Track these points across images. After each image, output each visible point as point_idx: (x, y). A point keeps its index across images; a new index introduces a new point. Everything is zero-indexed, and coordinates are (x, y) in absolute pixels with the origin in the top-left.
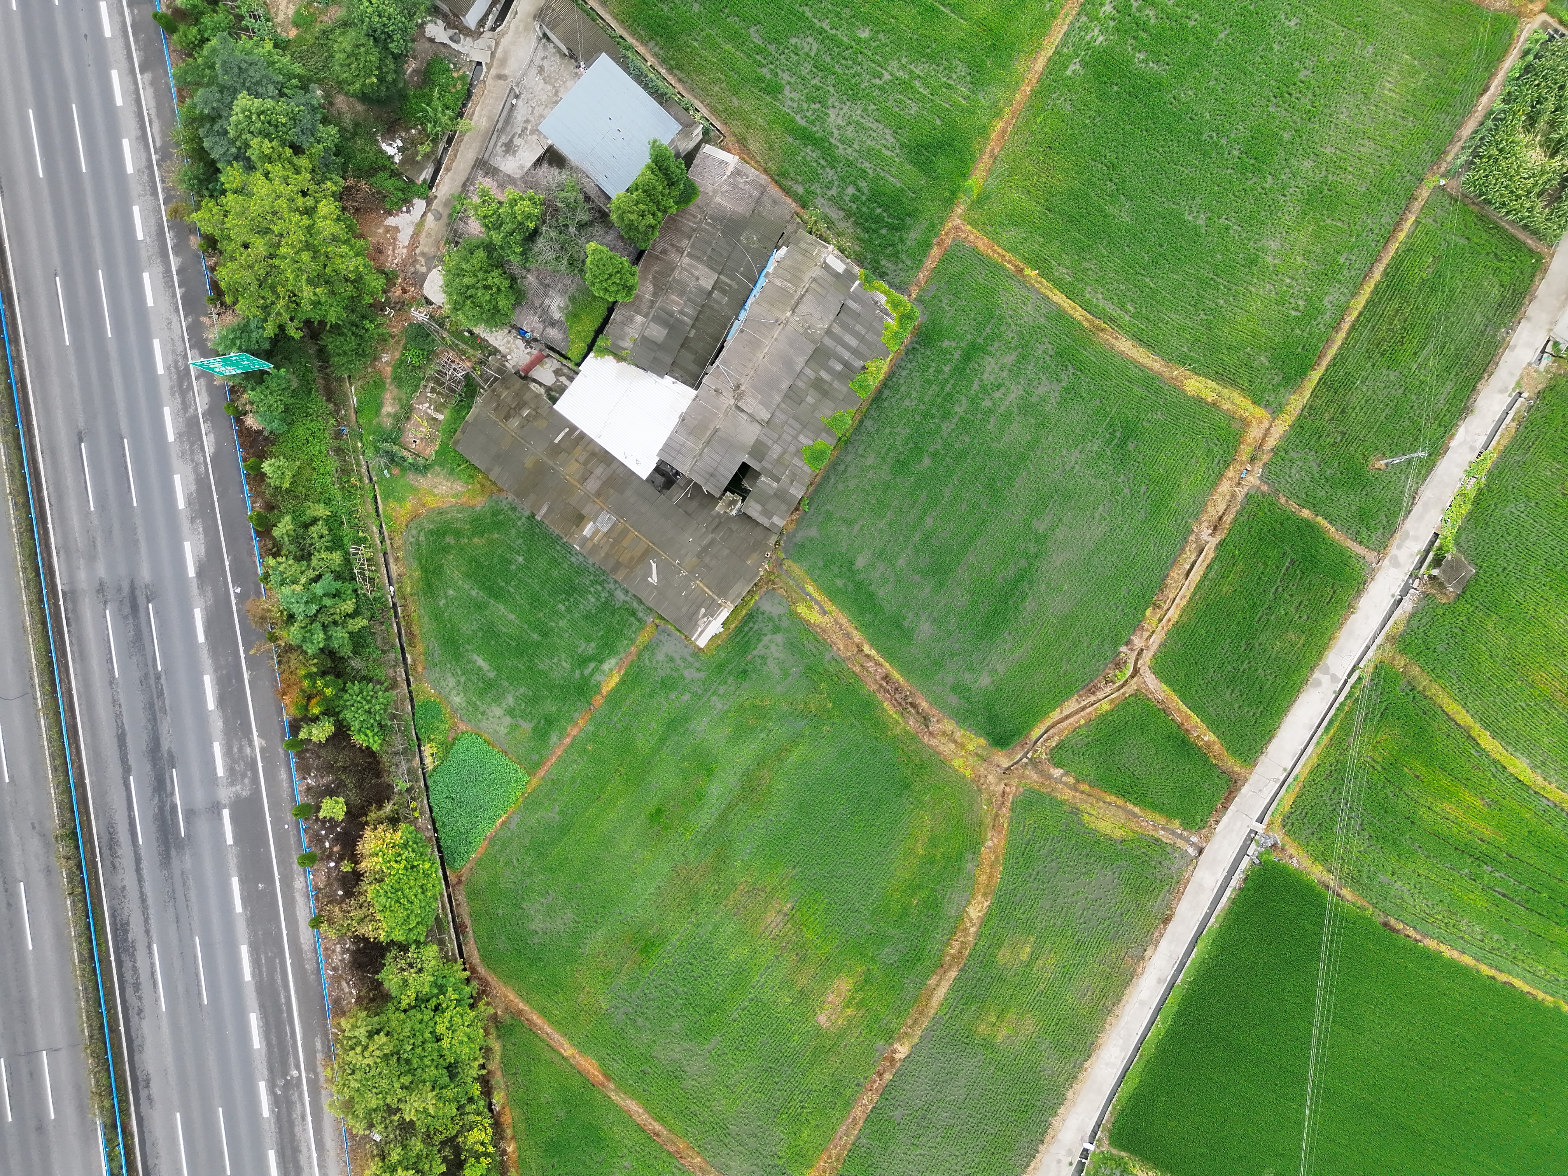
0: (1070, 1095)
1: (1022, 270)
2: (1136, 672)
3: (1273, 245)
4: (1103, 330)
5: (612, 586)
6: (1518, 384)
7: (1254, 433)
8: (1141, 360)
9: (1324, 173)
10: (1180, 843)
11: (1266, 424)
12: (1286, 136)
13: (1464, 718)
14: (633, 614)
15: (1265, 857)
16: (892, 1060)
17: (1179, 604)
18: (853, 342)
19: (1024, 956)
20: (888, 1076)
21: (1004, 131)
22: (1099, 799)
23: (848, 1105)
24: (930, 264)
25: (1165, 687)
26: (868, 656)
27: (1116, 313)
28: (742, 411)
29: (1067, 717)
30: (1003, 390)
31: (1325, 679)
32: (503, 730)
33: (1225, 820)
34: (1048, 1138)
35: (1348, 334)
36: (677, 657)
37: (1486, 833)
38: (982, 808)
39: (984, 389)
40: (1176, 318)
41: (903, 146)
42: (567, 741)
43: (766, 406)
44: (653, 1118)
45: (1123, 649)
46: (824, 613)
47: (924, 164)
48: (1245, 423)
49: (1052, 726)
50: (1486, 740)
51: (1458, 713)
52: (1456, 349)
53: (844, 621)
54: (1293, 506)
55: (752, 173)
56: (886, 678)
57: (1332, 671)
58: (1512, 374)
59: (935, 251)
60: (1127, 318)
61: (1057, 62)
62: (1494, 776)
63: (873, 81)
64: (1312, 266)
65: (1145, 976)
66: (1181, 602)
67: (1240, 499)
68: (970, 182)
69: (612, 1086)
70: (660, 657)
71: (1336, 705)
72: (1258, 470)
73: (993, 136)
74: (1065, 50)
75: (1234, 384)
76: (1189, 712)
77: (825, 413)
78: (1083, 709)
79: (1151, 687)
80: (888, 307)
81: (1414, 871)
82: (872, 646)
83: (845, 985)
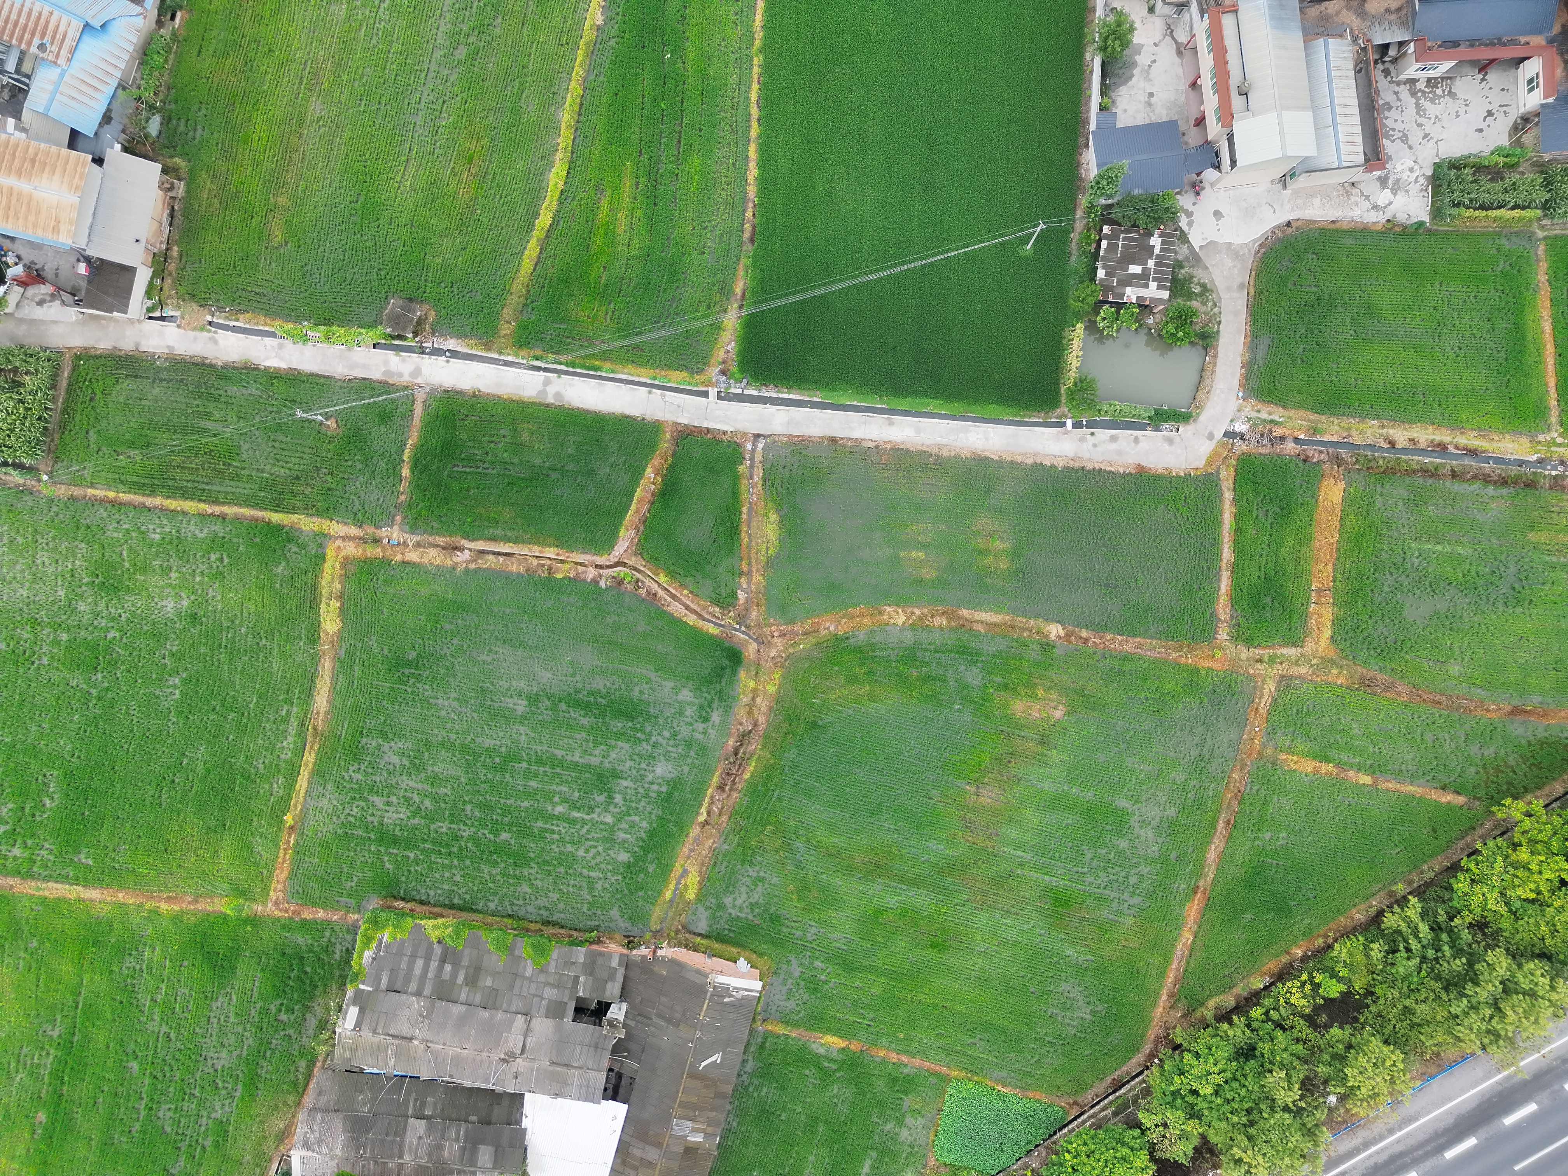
0: (1029, 461)
1: (291, 828)
2: (618, 564)
3: (170, 605)
4: (315, 729)
5: (745, 1077)
6: (202, 329)
7: (351, 550)
8: (328, 682)
9: (84, 588)
10: (758, 457)
11: (339, 543)
12: (65, 637)
13: (532, 250)
14: (762, 1046)
15: (738, 375)
16: (1068, 635)
17: (540, 552)
18: (420, 963)
19: (922, 555)
20: (1084, 634)
21: (169, 899)
22: (749, 547)
23: (1126, 658)
24: (321, 914)
25: (622, 533)
26: (709, 814)
27: (294, 724)
28: (524, 1045)
29: (687, 608)
30: (409, 794)
31: (551, 390)
32: (920, 1121)
33: (719, 426)
34: (1077, 465)
35: (224, 504)
36: (785, 989)
37: (628, 183)
38: (804, 649)
39: (415, 814)
40: (276, 665)
41: (222, 986)
42: (905, 1059)
43: (511, 1022)
44: (1215, 833)
45: (602, 584)
46: (685, 872)
47: (230, 961)
48: (346, 562)
49: (700, 616)
50: (544, 221)
51: (529, 257)
52: (195, 399)
53: (686, 850)
54: (404, 486)
55: (300, 1130)
56: (721, 788)
57: (541, 387)
58: (195, 339)
59: (307, 915)
60: (295, 709)
61: (85, 878)
62: (574, 197)
63: (174, 1039)
64: (174, 562)
65: (892, 438)
66: (536, 550)
67: (418, 538)
68: (228, 912)
69: (1201, 883)
70: (791, 1004)
71: (570, 369)
72: (384, 532)
73: (176, 908)
74: (71, 874)
75: (315, 588)
76: (635, 501)
77: (497, 960)
78: (673, 596)
79: (627, 544)
80: (374, 945)
81: (693, 235)
82: (698, 814)
83: (1018, 706)
